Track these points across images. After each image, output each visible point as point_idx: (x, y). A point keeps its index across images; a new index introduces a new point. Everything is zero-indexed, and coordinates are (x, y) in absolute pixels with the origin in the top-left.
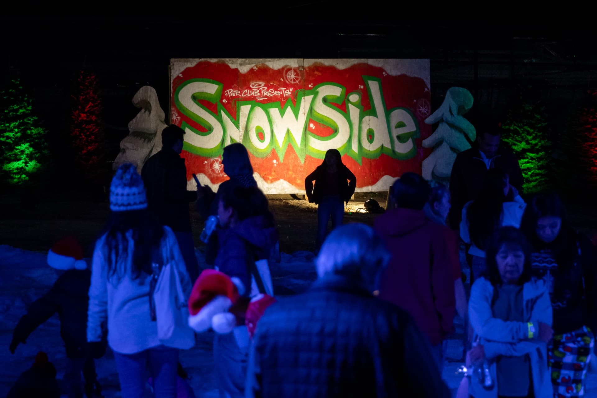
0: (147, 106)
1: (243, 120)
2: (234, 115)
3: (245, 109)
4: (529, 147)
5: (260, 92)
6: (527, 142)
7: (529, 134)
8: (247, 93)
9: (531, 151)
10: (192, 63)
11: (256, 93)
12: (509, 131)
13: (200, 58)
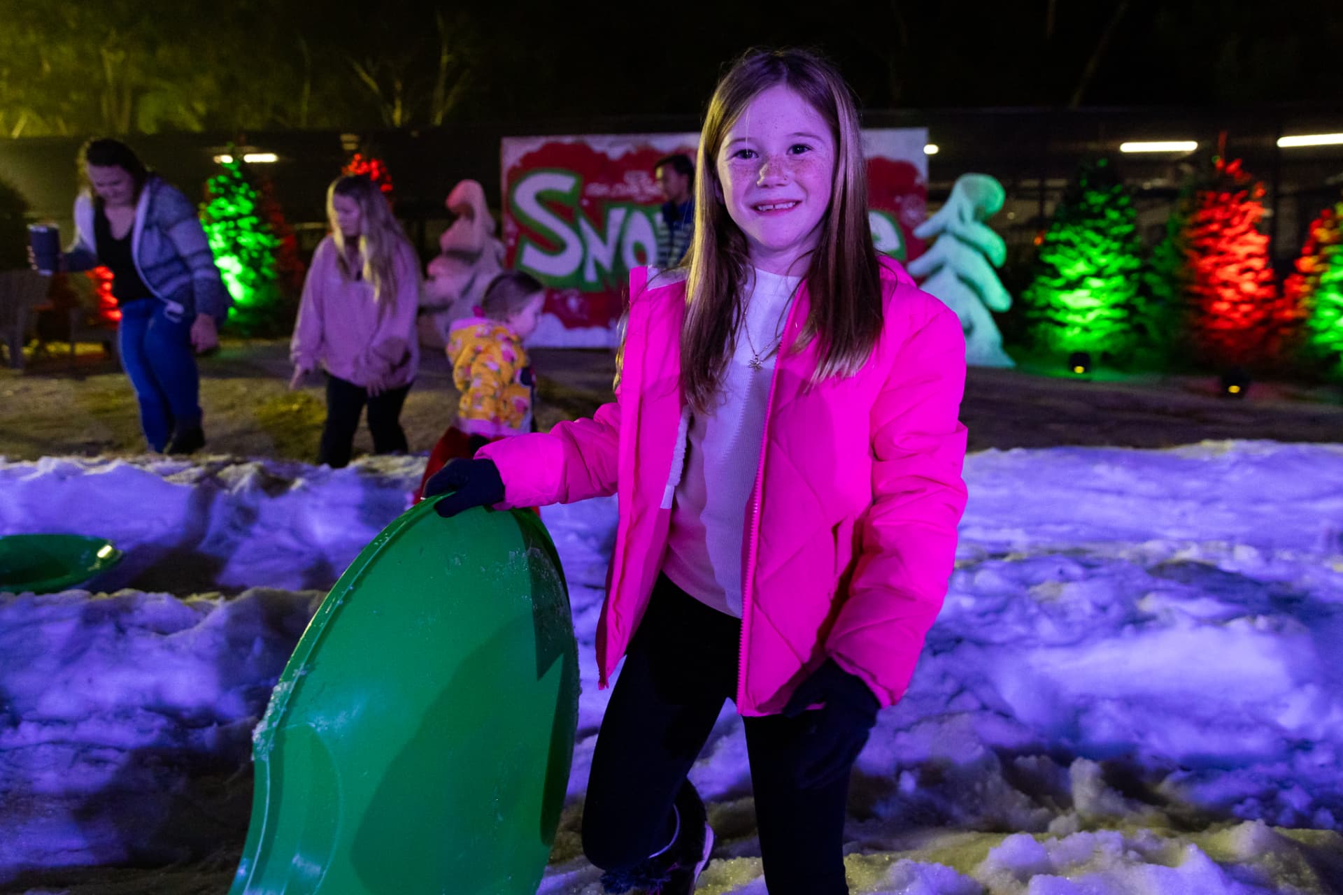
0: (467, 211)
1: (613, 233)
2: (600, 224)
3: (616, 215)
4: (1091, 269)
5: (641, 188)
6: (1089, 260)
7: (1094, 245)
8: (621, 190)
9: (1099, 274)
10: (534, 145)
11: (633, 189)
12: (1057, 243)
13: (547, 134)
